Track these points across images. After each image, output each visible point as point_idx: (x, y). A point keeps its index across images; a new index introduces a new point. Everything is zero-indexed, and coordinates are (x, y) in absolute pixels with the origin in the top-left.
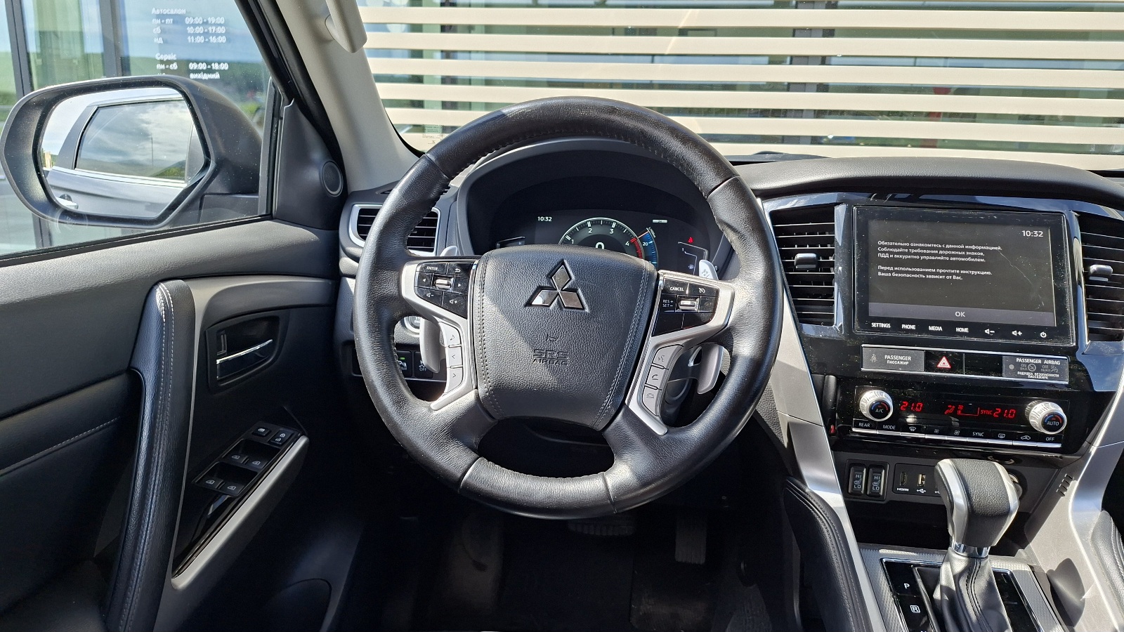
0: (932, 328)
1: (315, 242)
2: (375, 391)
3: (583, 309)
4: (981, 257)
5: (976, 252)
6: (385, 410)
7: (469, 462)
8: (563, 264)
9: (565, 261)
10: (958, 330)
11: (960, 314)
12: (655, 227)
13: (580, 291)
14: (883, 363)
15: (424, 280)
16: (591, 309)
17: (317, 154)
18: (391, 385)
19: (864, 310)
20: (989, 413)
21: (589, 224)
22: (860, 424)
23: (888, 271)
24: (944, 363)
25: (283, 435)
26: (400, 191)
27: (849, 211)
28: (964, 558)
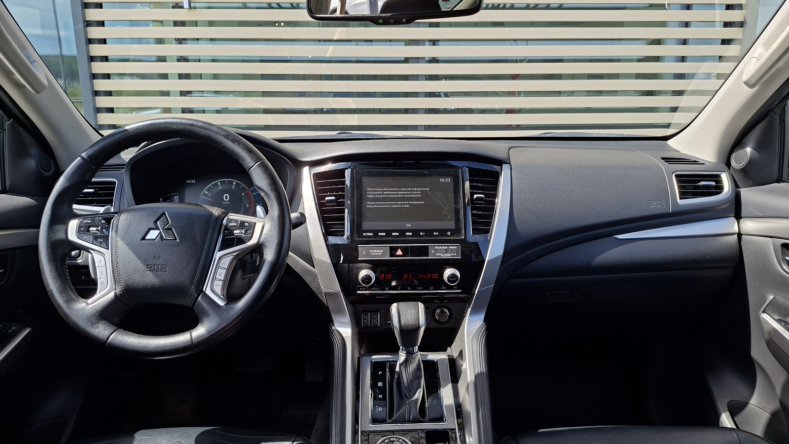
0: (394, 234)
1: (35, 206)
2: (53, 295)
3: (176, 239)
4: (419, 194)
5: (416, 192)
6: (59, 306)
7: (111, 332)
8: (165, 214)
9: (166, 213)
10: (407, 234)
11: (409, 225)
13: (173, 229)
14: (369, 254)
15: (82, 229)
16: (180, 239)
17: (34, 150)
18: (63, 290)
19: (359, 225)
20: (425, 276)
21: (219, 183)
22: (361, 289)
23: (372, 205)
24: (399, 252)
25: (14, 328)
27: (352, 172)
28: (405, 354)
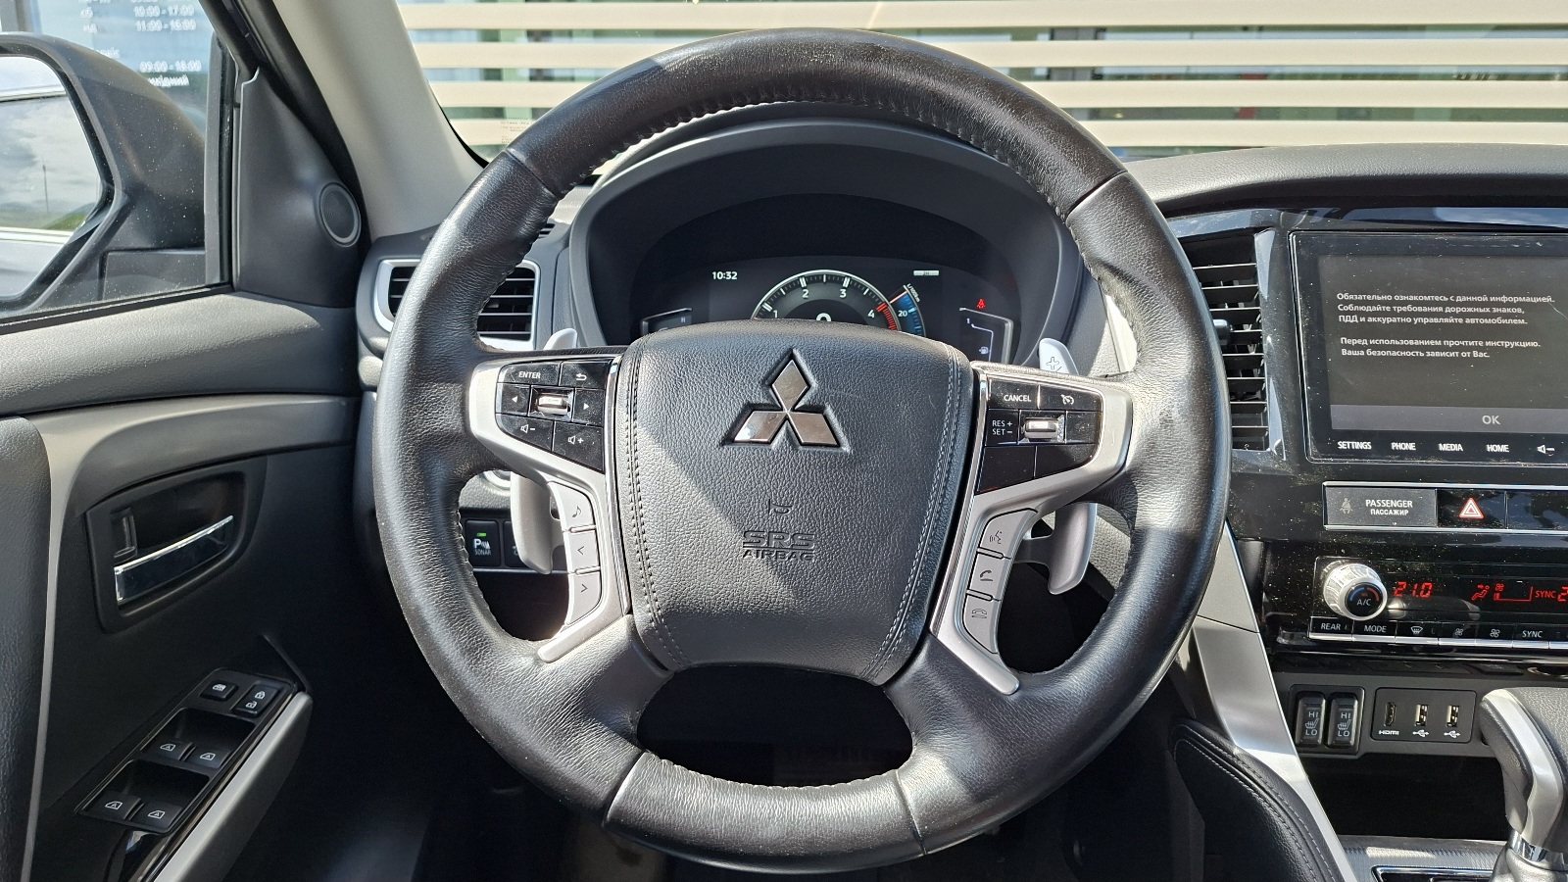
0: (1444, 447)
1: (311, 331)
2: (424, 627)
3: (839, 445)
4: (1520, 316)
5: (1509, 309)
6: (446, 667)
8: (792, 357)
9: (796, 352)
10: (1490, 448)
11: (1491, 420)
12: (919, 283)
13: (829, 411)
14: (1363, 513)
15: (515, 399)
16: (853, 445)
17: (309, 168)
18: (456, 615)
19: (1322, 418)
20: (1550, 595)
21: (803, 283)
22: (1323, 626)
23: (1358, 347)
24: (1471, 510)
25: (261, 695)
26: (459, 224)
27: (1281, 241)
28: (1546, 873)
